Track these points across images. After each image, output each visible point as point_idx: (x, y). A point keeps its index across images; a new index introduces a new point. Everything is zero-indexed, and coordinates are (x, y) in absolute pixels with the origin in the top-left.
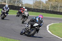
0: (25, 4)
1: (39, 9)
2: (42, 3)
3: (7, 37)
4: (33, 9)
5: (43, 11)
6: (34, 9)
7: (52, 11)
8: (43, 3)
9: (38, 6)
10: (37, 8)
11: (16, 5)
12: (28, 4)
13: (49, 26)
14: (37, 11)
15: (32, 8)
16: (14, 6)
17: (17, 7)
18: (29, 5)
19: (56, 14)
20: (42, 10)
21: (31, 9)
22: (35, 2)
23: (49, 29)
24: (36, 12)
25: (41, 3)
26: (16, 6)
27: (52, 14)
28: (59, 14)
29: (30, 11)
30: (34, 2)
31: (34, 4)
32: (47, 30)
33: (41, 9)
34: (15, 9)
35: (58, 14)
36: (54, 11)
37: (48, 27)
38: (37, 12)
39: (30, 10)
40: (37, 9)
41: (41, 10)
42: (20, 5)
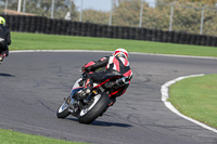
0: (84, 12)
1: (134, 29)
2: (142, 6)
3: (20, 130)
4: (112, 27)
5: (148, 35)
6: (117, 28)
7: (180, 35)
8: (147, 6)
9: (129, 19)
10: (127, 25)
11: (52, 17)
12: (95, 12)
13: (169, 88)
14: (126, 34)
15: (110, 24)
16: (46, 19)
17: (57, 21)
18: (100, 13)
19: (194, 43)
20: (145, 30)
21: (106, 27)
22: (117, 4)
23: (170, 96)
24: (123, 38)
25: (139, 8)
26: (51, 20)
27: (177, 42)
28: (205, 45)
29: (101, 36)
30: (114, 4)
31: (115, 9)
32: (163, 99)
33: (140, 26)
34: (50, 29)
35: (199, 44)
36: (186, 35)
37: (164, 90)
38: (128, 38)
39: (101, 30)
40: (128, 28)
41: (140, 30)
42: (68, 17)
